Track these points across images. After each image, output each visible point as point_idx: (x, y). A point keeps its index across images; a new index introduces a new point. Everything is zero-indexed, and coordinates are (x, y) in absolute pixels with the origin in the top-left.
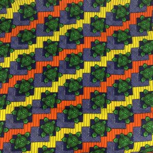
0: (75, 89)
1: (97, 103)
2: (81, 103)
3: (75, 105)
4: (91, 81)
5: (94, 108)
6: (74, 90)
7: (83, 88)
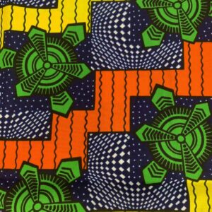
0: (52, 79)
1: (169, 151)
2: (79, 151)
3: (49, 165)
4: (136, 39)
5: (148, 179)
6: (45, 85)
7: (92, 76)
